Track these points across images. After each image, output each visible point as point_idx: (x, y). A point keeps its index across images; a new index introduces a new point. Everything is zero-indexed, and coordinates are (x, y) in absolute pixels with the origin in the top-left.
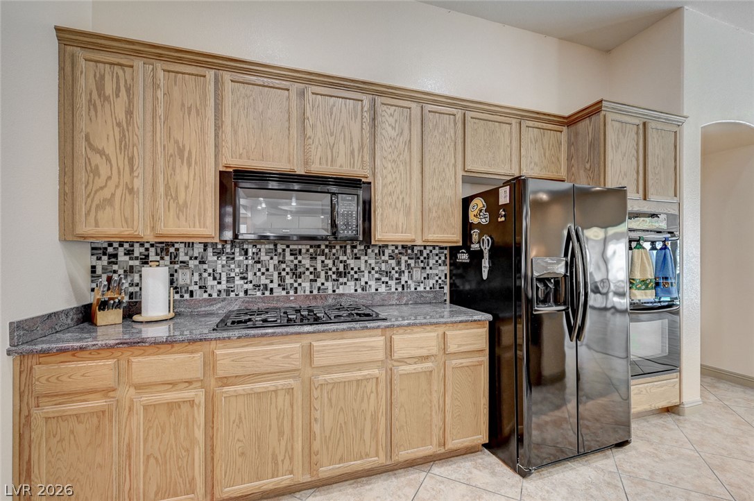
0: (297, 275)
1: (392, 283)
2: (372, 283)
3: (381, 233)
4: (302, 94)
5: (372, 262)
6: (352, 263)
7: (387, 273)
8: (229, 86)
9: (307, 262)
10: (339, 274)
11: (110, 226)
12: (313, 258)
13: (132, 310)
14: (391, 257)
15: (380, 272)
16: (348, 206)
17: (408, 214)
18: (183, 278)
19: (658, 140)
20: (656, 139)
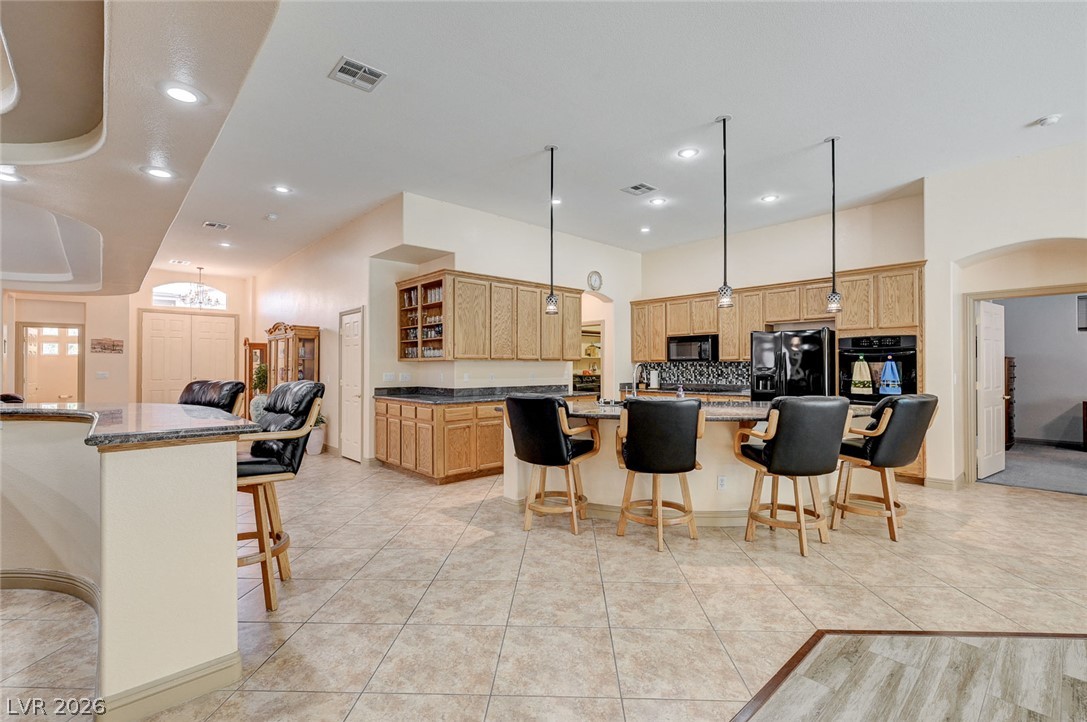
0: (701, 375)
1: (744, 380)
2: (734, 380)
3: (721, 357)
4: (691, 303)
5: (734, 370)
6: (724, 370)
7: (741, 375)
8: (668, 307)
9: (705, 370)
10: (719, 375)
11: (642, 358)
12: (708, 368)
13: (648, 385)
14: (744, 367)
15: (738, 375)
16: (707, 346)
17: (735, 347)
18: (664, 375)
19: (892, 285)
20: (889, 286)
